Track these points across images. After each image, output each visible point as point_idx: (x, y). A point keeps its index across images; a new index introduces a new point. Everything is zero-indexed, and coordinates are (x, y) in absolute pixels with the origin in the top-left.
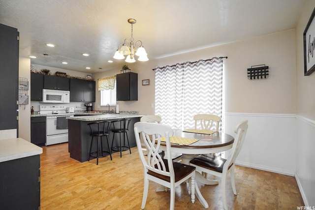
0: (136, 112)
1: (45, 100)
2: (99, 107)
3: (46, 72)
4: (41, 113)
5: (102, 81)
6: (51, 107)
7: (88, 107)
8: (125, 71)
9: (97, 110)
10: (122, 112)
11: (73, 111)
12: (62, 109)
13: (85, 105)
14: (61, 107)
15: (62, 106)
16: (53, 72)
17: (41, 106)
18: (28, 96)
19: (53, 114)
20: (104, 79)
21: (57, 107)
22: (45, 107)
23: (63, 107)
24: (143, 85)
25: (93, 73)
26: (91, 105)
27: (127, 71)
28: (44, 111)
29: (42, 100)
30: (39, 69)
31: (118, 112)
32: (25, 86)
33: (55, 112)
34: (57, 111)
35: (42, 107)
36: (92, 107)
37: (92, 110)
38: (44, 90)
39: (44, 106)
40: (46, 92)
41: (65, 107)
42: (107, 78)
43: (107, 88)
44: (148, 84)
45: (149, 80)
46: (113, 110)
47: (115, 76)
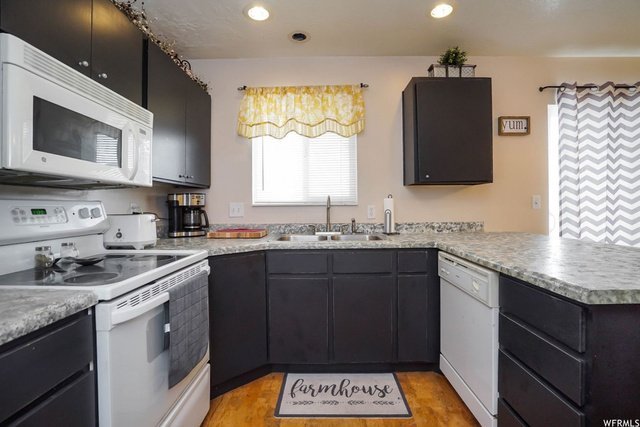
9: (228, 223)
15: (89, 208)
24: (502, 134)
27: (469, 73)
42: (308, 88)
43: (310, 131)
44: (524, 131)
45: (528, 119)
46: (354, 221)
47: (362, 85)
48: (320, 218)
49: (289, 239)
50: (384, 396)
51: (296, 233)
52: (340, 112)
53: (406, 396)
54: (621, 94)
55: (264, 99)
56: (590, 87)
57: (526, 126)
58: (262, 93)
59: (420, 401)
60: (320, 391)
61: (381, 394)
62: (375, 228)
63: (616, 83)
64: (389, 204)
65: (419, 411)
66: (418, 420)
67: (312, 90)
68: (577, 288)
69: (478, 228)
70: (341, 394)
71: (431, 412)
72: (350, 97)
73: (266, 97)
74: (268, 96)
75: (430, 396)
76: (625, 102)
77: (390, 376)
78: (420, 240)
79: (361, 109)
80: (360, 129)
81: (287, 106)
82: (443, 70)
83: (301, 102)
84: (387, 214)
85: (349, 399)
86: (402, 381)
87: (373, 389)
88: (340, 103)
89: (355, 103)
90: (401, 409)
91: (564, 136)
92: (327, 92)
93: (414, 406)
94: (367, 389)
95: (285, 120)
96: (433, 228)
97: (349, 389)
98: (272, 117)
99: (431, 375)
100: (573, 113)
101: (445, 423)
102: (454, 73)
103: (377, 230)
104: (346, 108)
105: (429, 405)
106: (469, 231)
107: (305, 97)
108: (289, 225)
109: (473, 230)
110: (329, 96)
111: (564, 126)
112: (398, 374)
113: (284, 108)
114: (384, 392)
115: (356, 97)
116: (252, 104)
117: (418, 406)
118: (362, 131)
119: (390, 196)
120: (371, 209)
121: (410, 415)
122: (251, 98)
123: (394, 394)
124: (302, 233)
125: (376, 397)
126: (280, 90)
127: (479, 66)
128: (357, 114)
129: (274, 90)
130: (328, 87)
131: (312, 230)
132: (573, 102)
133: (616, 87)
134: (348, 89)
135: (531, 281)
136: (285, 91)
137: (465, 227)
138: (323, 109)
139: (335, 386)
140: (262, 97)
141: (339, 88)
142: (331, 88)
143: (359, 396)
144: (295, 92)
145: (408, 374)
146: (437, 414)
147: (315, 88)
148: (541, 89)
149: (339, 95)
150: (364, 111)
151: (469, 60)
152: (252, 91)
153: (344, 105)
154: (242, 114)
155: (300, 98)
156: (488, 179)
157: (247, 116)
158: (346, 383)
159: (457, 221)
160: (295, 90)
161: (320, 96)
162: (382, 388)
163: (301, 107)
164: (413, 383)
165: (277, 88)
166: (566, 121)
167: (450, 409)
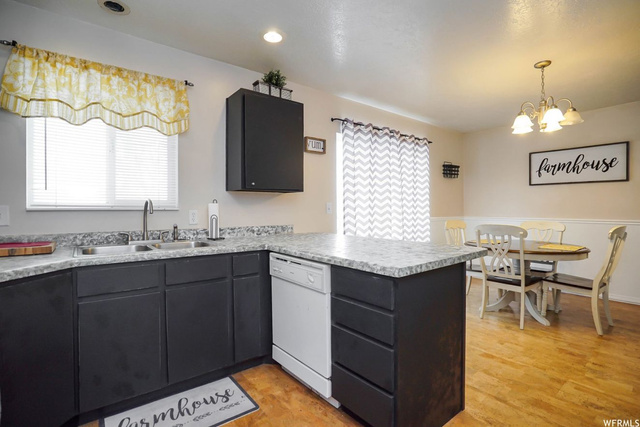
27: (287, 95)
43: (122, 122)
44: (322, 150)
45: (324, 141)
46: (175, 228)
47: (186, 83)
48: (134, 225)
49: (93, 252)
50: (228, 400)
51: (100, 244)
52: (161, 106)
53: (248, 392)
54: (376, 133)
55: (50, 68)
56: (361, 125)
57: (324, 147)
58: (47, 60)
59: (261, 392)
60: (156, 421)
61: (225, 399)
62: (198, 233)
63: (374, 125)
64: (214, 209)
65: (263, 401)
66: (264, 408)
67: (125, 74)
68: (391, 268)
69: (289, 231)
70: (183, 415)
71: (273, 397)
72: (172, 93)
73: (54, 65)
74: (58, 65)
75: (268, 385)
76: (378, 139)
77: (227, 380)
78: (251, 244)
79: (185, 108)
80: (183, 129)
81: (88, 87)
82: (267, 88)
83: (110, 85)
84: (214, 220)
85: (193, 416)
86: (240, 380)
87: (215, 398)
88: (161, 97)
89: (178, 100)
90: (248, 405)
91: (346, 159)
92: (145, 80)
93: (258, 398)
94: (209, 400)
95: (85, 103)
96: (253, 231)
97: (189, 406)
98: (65, 95)
99: (263, 367)
100: (352, 142)
101: (287, 402)
102: (275, 92)
103: (199, 236)
104: (167, 103)
105: (270, 392)
106: (282, 233)
107: (115, 80)
108: (90, 235)
109: (286, 232)
110: (148, 87)
111: (346, 151)
112: (233, 376)
113: (83, 87)
114: (227, 396)
115: (179, 93)
116: (28, 71)
117: (261, 397)
118: (185, 132)
119: (215, 201)
120: (194, 214)
121: (257, 407)
122: (28, 62)
123: (237, 394)
124: (109, 243)
125: (220, 403)
126: (77, 63)
127: (295, 91)
128: (181, 112)
129: (68, 60)
130: (146, 75)
131: (124, 239)
132: (352, 134)
133: (374, 128)
134: (171, 83)
135: (360, 268)
136: (85, 66)
138: (140, 99)
139: (172, 410)
140: (48, 65)
141: (159, 80)
142: (150, 78)
143: (202, 409)
144: (101, 71)
145: (243, 372)
146: (279, 397)
147: (129, 72)
148: (332, 120)
149: (159, 88)
150: (188, 111)
151: (288, 85)
152: (28, 52)
153: (166, 100)
154: (8, 80)
155: (109, 79)
156: (299, 188)
157: (17, 85)
158: (183, 402)
159: (273, 225)
160: (103, 68)
161: (136, 83)
162: (224, 394)
163: (110, 91)
164: (251, 379)
165: (73, 59)
166: (347, 147)
167: (287, 389)
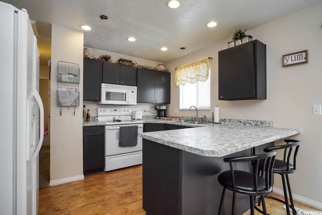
0: (262, 123)
1: (104, 101)
2: (176, 111)
3: (107, 58)
4: (99, 119)
5: (183, 70)
6: (111, 111)
7: (159, 111)
8: (239, 43)
9: (174, 116)
10: (224, 120)
11: (141, 117)
12: (126, 113)
13: (156, 109)
14: (125, 111)
15: (126, 109)
16: (114, 59)
17: (99, 109)
18: (79, 93)
19: (114, 121)
20: (188, 66)
21: (120, 112)
22: (104, 111)
23: (128, 111)
24: (284, 66)
25: (166, 61)
26: (164, 108)
27: (246, 40)
28: (103, 116)
29: (100, 100)
30: (96, 54)
31: (217, 120)
32: (75, 76)
33: (117, 118)
34: (120, 116)
35: (101, 111)
36: (165, 111)
37: (165, 116)
38: (103, 85)
39: (103, 109)
40: (105, 88)
41: (130, 110)
42: (192, 64)
43: (193, 81)
44: (304, 60)
45: (306, 51)
46: (205, 117)
47: (209, 58)
52: (202, 71)
57: (305, 56)
69: (267, 125)
74: (181, 70)
88: (202, 68)
92: (198, 64)
96: (241, 122)
106: (261, 125)
108: (188, 117)
109: (264, 125)
110: (199, 66)
115: (207, 64)
116: (178, 74)
122: (178, 72)
129: (183, 67)
137: (259, 123)
141: (201, 62)
147: (194, 64)
152: (178, 69)
154: (176, 78)
159: (254, 120)
